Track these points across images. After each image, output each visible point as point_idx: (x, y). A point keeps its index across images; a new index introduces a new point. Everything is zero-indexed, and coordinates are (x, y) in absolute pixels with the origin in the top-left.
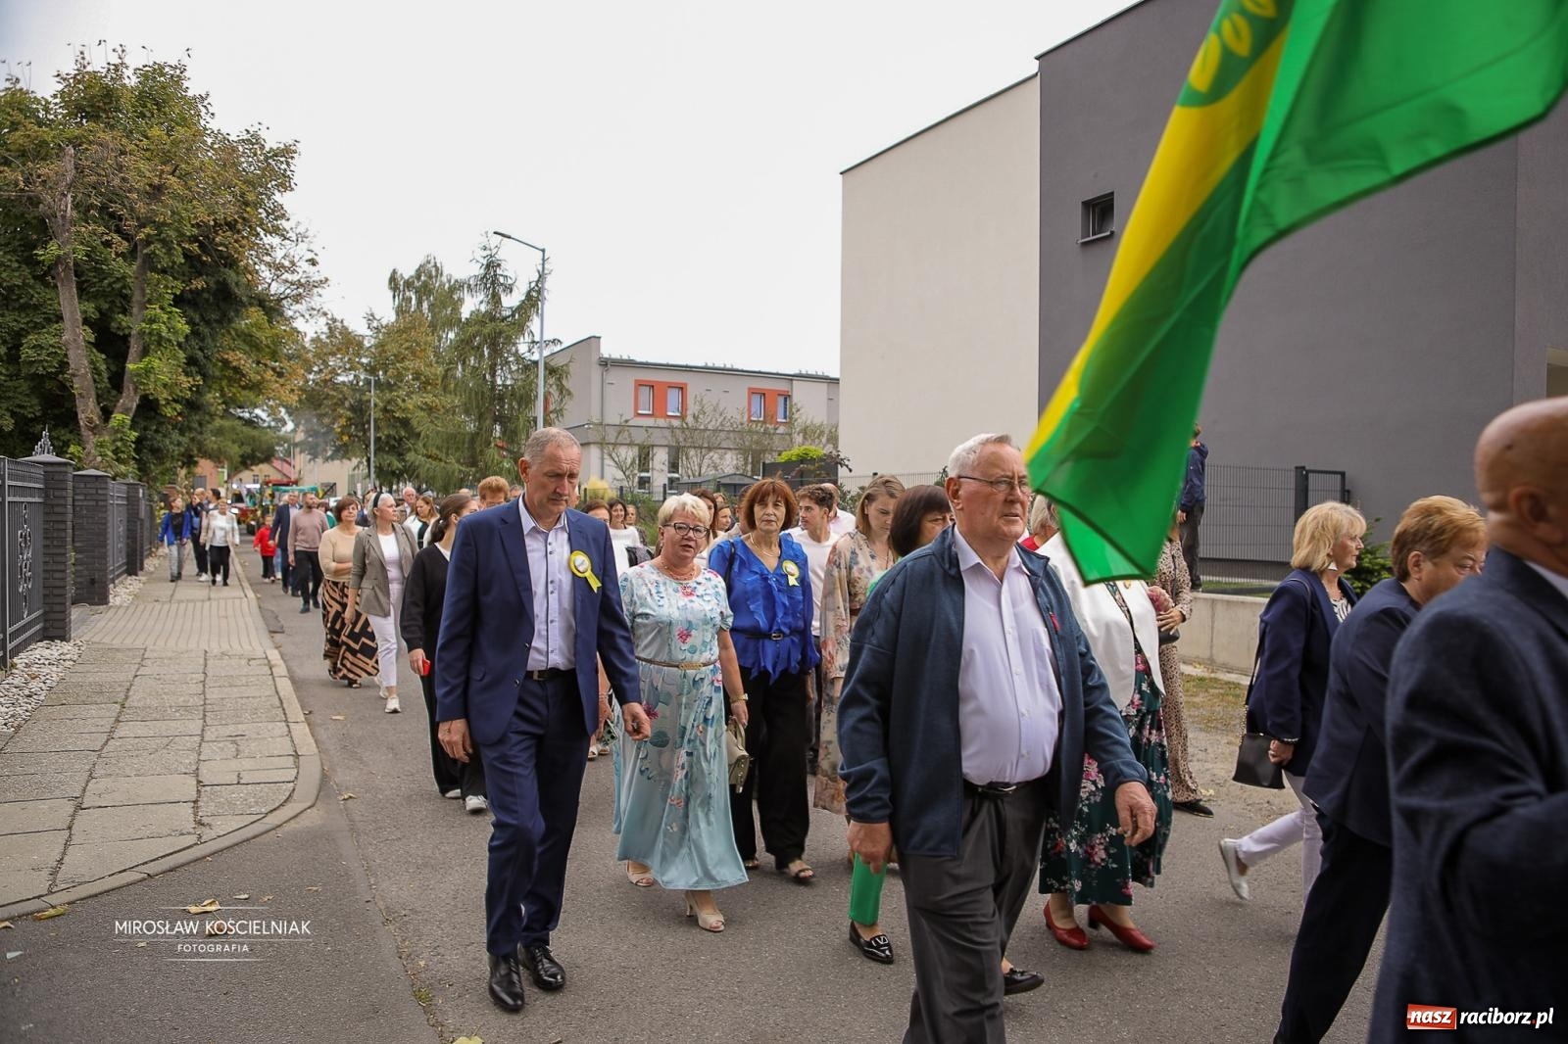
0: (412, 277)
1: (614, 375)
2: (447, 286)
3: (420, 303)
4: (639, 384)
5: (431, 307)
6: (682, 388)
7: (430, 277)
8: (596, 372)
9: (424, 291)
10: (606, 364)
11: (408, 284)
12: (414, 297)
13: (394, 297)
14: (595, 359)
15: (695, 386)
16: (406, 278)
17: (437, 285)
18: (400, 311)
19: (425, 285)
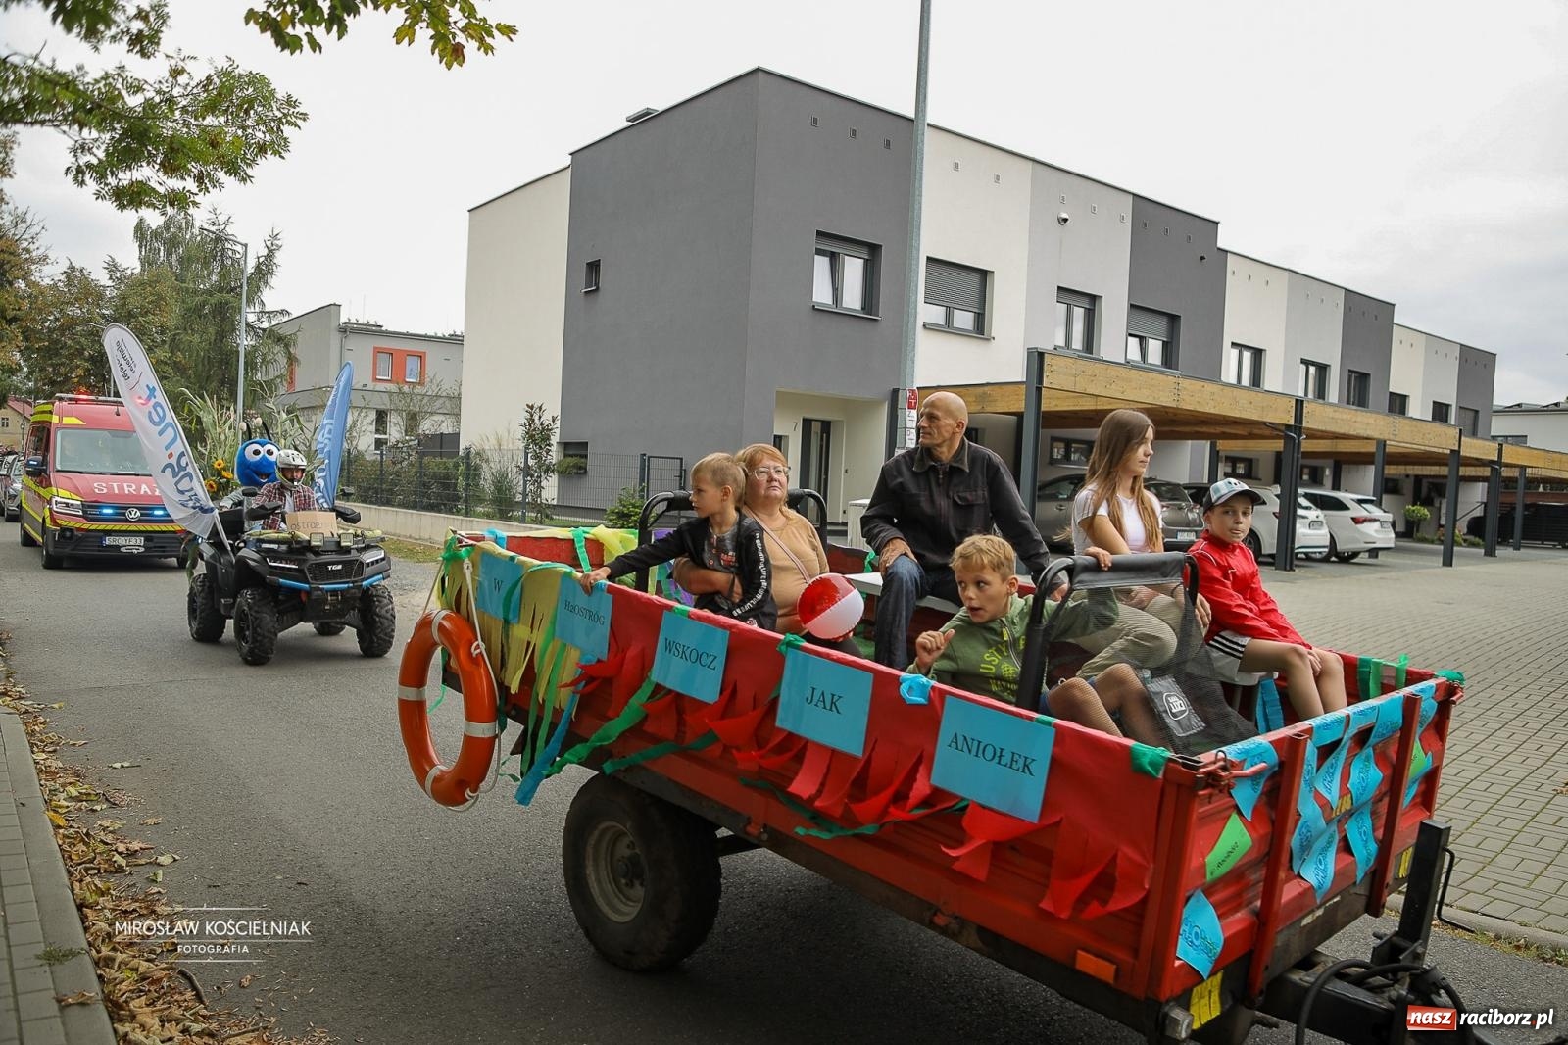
0: (159, 227)
1: (353, 342)
2: (199, 238)
3: (169, 254)
4: (378, 351)
5: (181, 260)
6: (421, 357)
7: (180, 229)
8: (335, 338)
9: (172, 244)
10: (349, 330)
11: (156, 235)
12: (162, 248)
13: (140, 247)
14: (334, 325)
15: (434, 355)
16: (154, 228)
17: (188, 237)
18: (146, 262)
19: (175, 236)
